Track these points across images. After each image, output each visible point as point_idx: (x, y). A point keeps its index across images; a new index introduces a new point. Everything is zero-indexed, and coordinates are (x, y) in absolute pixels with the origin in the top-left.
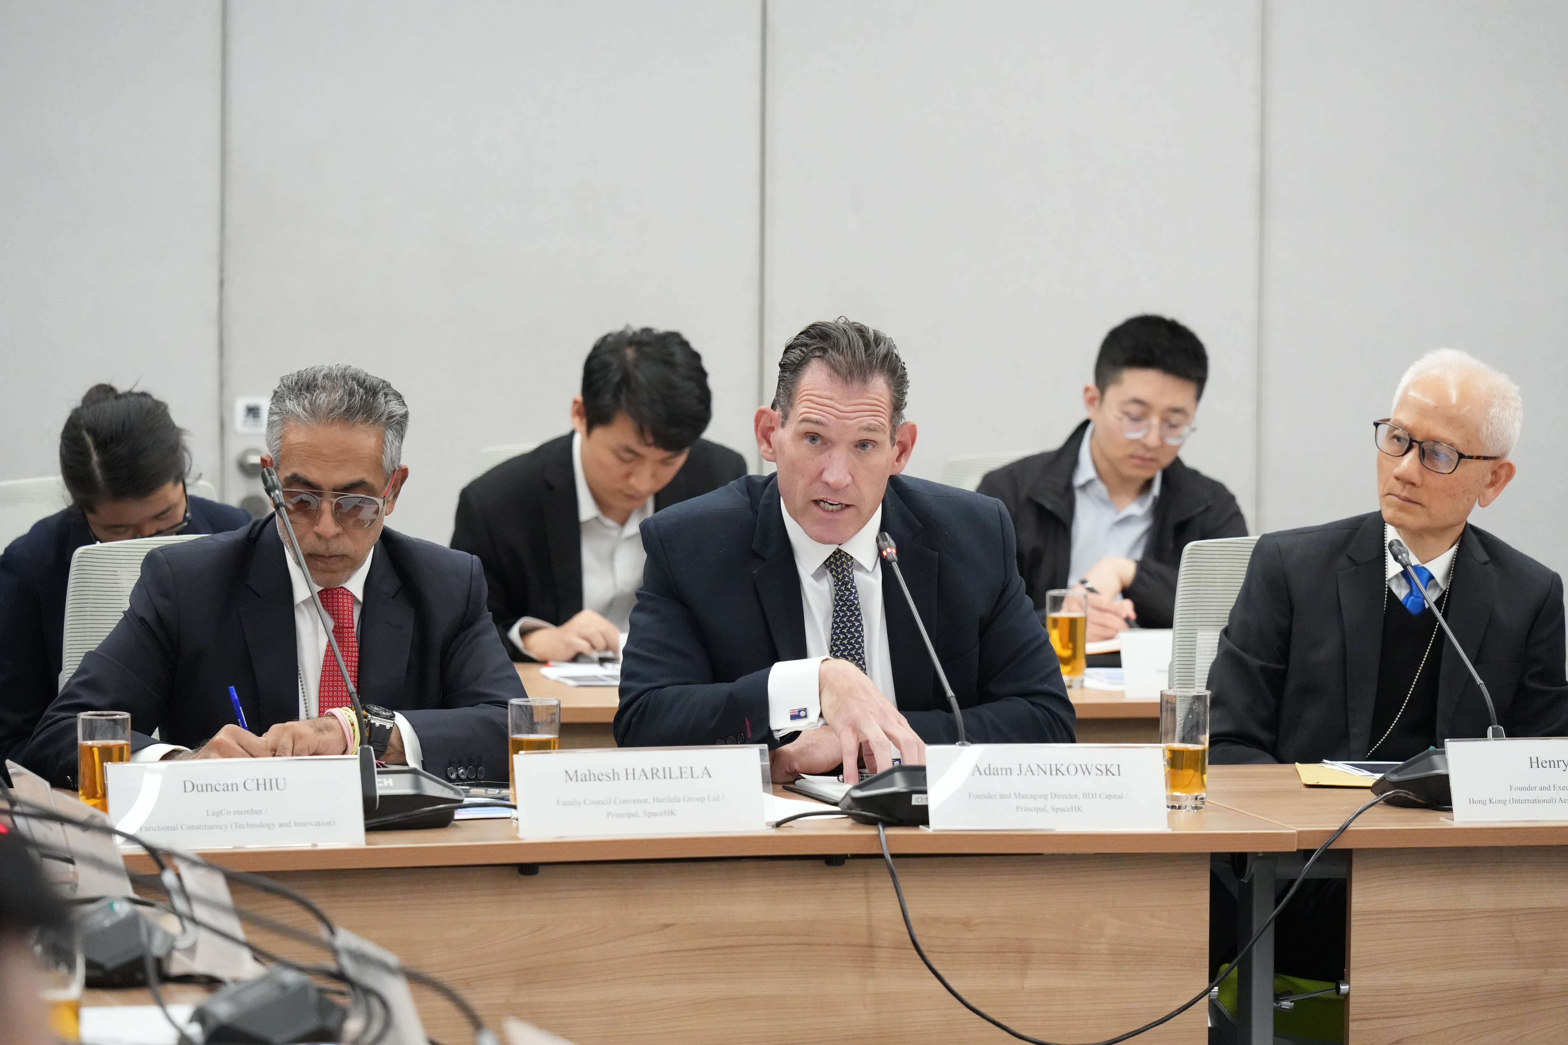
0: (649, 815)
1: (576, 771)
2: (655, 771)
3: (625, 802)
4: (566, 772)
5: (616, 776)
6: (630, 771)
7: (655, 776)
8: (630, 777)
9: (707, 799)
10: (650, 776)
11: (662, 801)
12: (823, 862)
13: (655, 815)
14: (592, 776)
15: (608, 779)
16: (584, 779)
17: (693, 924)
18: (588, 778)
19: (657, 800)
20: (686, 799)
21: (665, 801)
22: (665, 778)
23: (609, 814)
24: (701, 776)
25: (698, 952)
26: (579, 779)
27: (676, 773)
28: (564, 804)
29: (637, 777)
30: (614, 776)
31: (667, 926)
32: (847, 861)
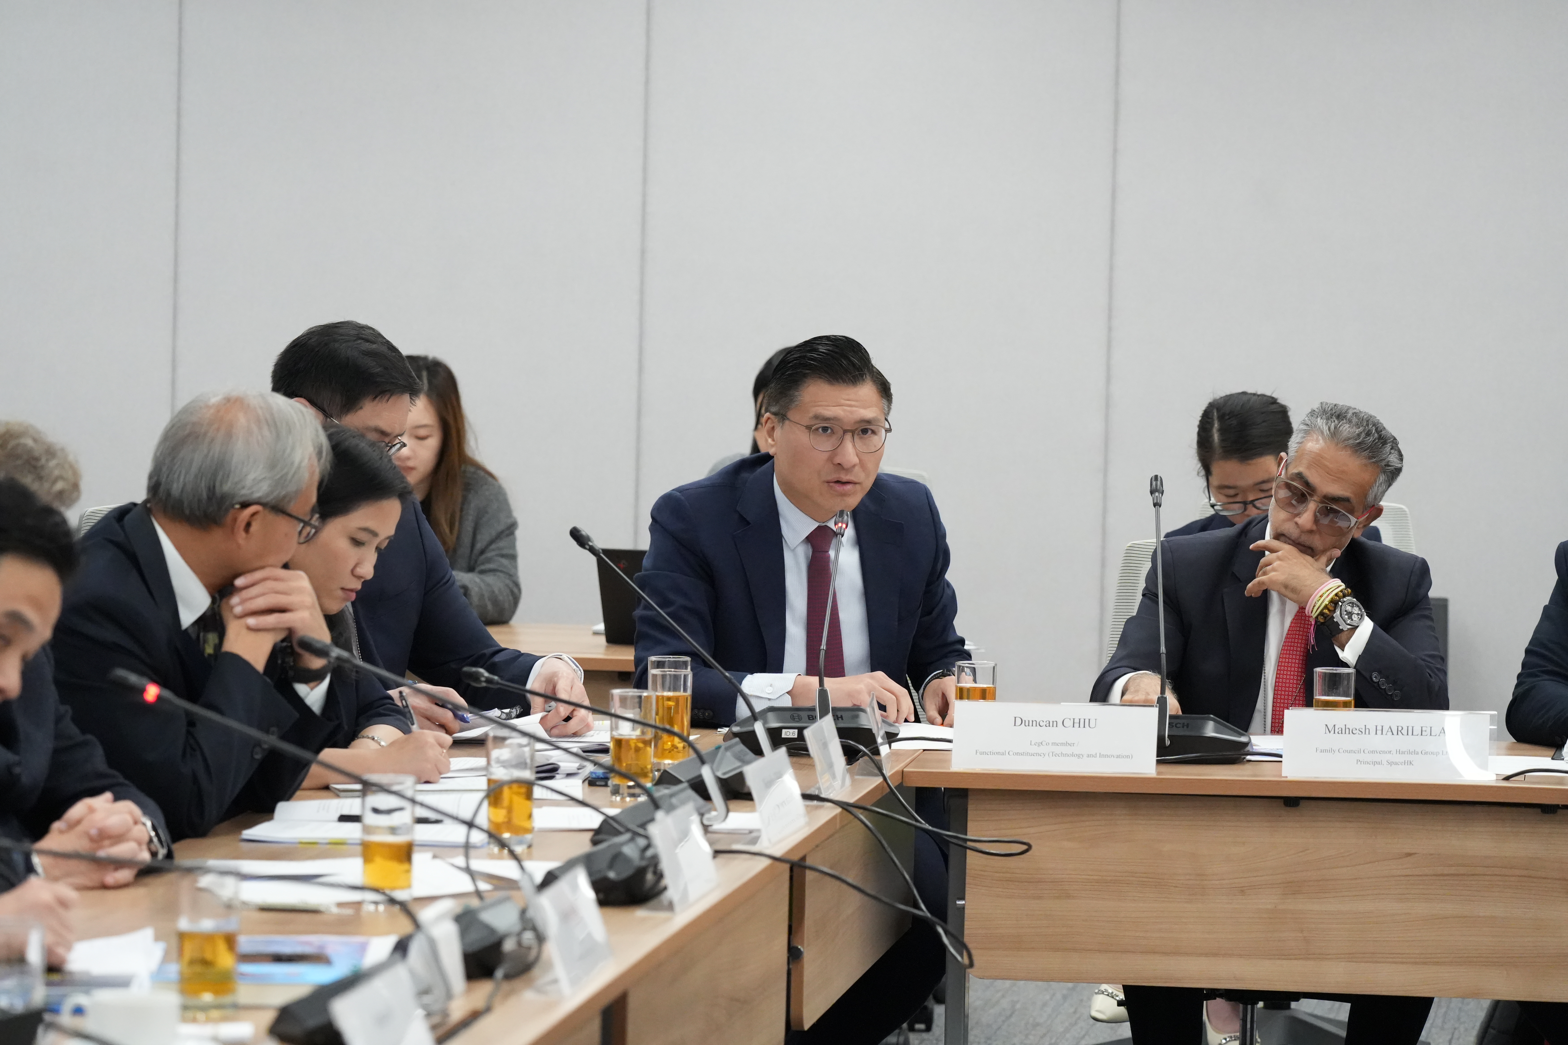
0: (1390, 763)
1: (1334, 725)
2: (1400, 729)
3: (1373, 752)
4: (1326, 725)
5: (1367, 731)
6: (1379, 728)
7: (1399, 732)
8: (1379, 732)
9: (1441, 753)
10: (1395, 732)
11: (1403, 753)
12: (1539, 810)
13: (1396, 764)
14: (1347, 730)
15: (1360, 733)
16: (1340, 732)
17: (1431, 854)
18: (1344, 732)
19: (1399, 752)
20: (1423, 753)
21: (1406, 753)
22: (1408, 734)
23: (1358, 761)
24: (1438, 735)
25: (1434, 878)
26: (1336, 732)
27: (1417, 731)
28: (1321, 751)
29: (1384, 733)
30: (1365, 731)
31: (1409, 855)
32: (1560, 811)
